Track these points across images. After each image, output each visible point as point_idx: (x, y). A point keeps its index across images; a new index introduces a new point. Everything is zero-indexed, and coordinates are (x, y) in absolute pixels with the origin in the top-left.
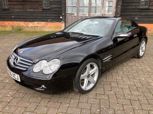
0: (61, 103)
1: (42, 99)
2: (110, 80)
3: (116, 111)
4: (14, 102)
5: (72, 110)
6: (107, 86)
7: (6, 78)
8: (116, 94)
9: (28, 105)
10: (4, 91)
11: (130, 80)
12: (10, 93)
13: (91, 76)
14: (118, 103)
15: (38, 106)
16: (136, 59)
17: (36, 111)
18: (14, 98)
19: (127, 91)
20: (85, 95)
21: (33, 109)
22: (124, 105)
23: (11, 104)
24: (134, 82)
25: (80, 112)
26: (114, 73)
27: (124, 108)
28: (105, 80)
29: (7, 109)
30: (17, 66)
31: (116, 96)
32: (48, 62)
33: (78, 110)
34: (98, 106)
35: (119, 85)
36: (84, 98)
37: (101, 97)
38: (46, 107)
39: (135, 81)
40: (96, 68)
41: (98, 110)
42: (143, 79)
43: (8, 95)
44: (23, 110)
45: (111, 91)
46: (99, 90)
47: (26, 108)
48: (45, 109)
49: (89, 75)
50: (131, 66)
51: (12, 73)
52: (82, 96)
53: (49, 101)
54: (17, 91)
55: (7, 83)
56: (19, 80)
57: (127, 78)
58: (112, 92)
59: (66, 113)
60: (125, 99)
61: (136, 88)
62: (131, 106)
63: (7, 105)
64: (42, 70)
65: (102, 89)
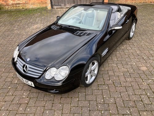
0: (72, 98)
1: (54, 96)
3: (115, 99)
4: (32, 103)
5: (82, 103)
6: (106, 76)
8: (114, 83)
9: (45, 103)
10: (18, 93)
11: (124, 66)
12: (25, 94)
14: (117, 92)
15: (53, 103)
16: (127, 41)
17: (53, 108)
18: (30, 98)
19: (122, 79)
20: (89, 88)
21: (50, 107)
22: (121, 93)
23: (30, 105)
24: (127, 68)
25: (89, 104)
26: (110, 60)
27: (122, 95)
29: (28, 110)
31: (114, 85)
32: (57, 69)
33: (87, 102)
34: (101, 96)
35: (115, 73)
36: (89, 90)
37: (102, 87)
38: (60, 103)
39: (128, 67)
40: (96, 63)
41: (102, 100)
42: (134, 64)
43: (24, 97)
44: (42, 109)
45: (110, 80)
46: (100, 81)
47: (44, 107)
48: (60, 106)
49: (91, 71)
50: (123, 49)
52: (86, 89)
53: (61, 97)
54: (30, 91)
57: (121, 65)
58: (110, 81)
59: (78, 106)
60: (121, 87)
61: (129, 74)
62: (127, 93)
63: (27, 107)
64: (54, 77)
65: (102, 79)
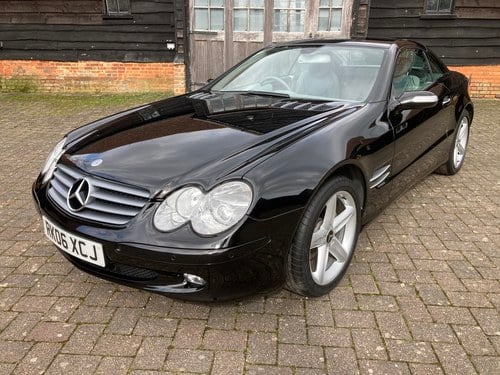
0: (249, 332)
1: (179, 324)
2: (383, 248)
3: (435, 346)
4: (83, 339)
5: (294, 353)
6: (383, 269)
7: (28, 257)
8: (418, 293)
9: (136, 345)
10: (34, 304)
11: (447, 244)
12: (58, 308)
13: (334, 238)
14: (435, 322)
15: (171, 347)
16: (442, 179)
17: (170, 365)
18: (79, 324)
19: (450, 282)
20: (319, 302)
21: (157, 359)
22: (455, 327)
23: (73, 349)
24: (461, 251)
25: (322, 359)
26: (388, 225)
27: (459, 334)
28: (368, 248)
29: (63, 365)
30: (86, 210)
31: (422, 300)
32: (205, 192)
33: (313, 351)
34: (375, 335)
35: (417, 263)
36: (319, 310)
37: (373, 302)
38: (201, 348)
39: (462, 246)
41: (379, 348)
42: (485, 239)
43: (55, 318)
44: (123, 367)
45: (399, 282)
46: (361, 283)
47: (134, 357)
48: (202, 357)
49: (331, 233)
50: (432, 198)
51: (68, 236)
52: (309, 305)
53: (206, 329)
54: (82, 299)
55: (34, 274)
56: (101, 262)
57: (435, 239)
58: (403, 285)
59: (276, 365)
60: (451, 305)
61: (472, 269)
62: (479, 328)
63: (60, 353)
64: (190, 222)
65: (369, 279)
